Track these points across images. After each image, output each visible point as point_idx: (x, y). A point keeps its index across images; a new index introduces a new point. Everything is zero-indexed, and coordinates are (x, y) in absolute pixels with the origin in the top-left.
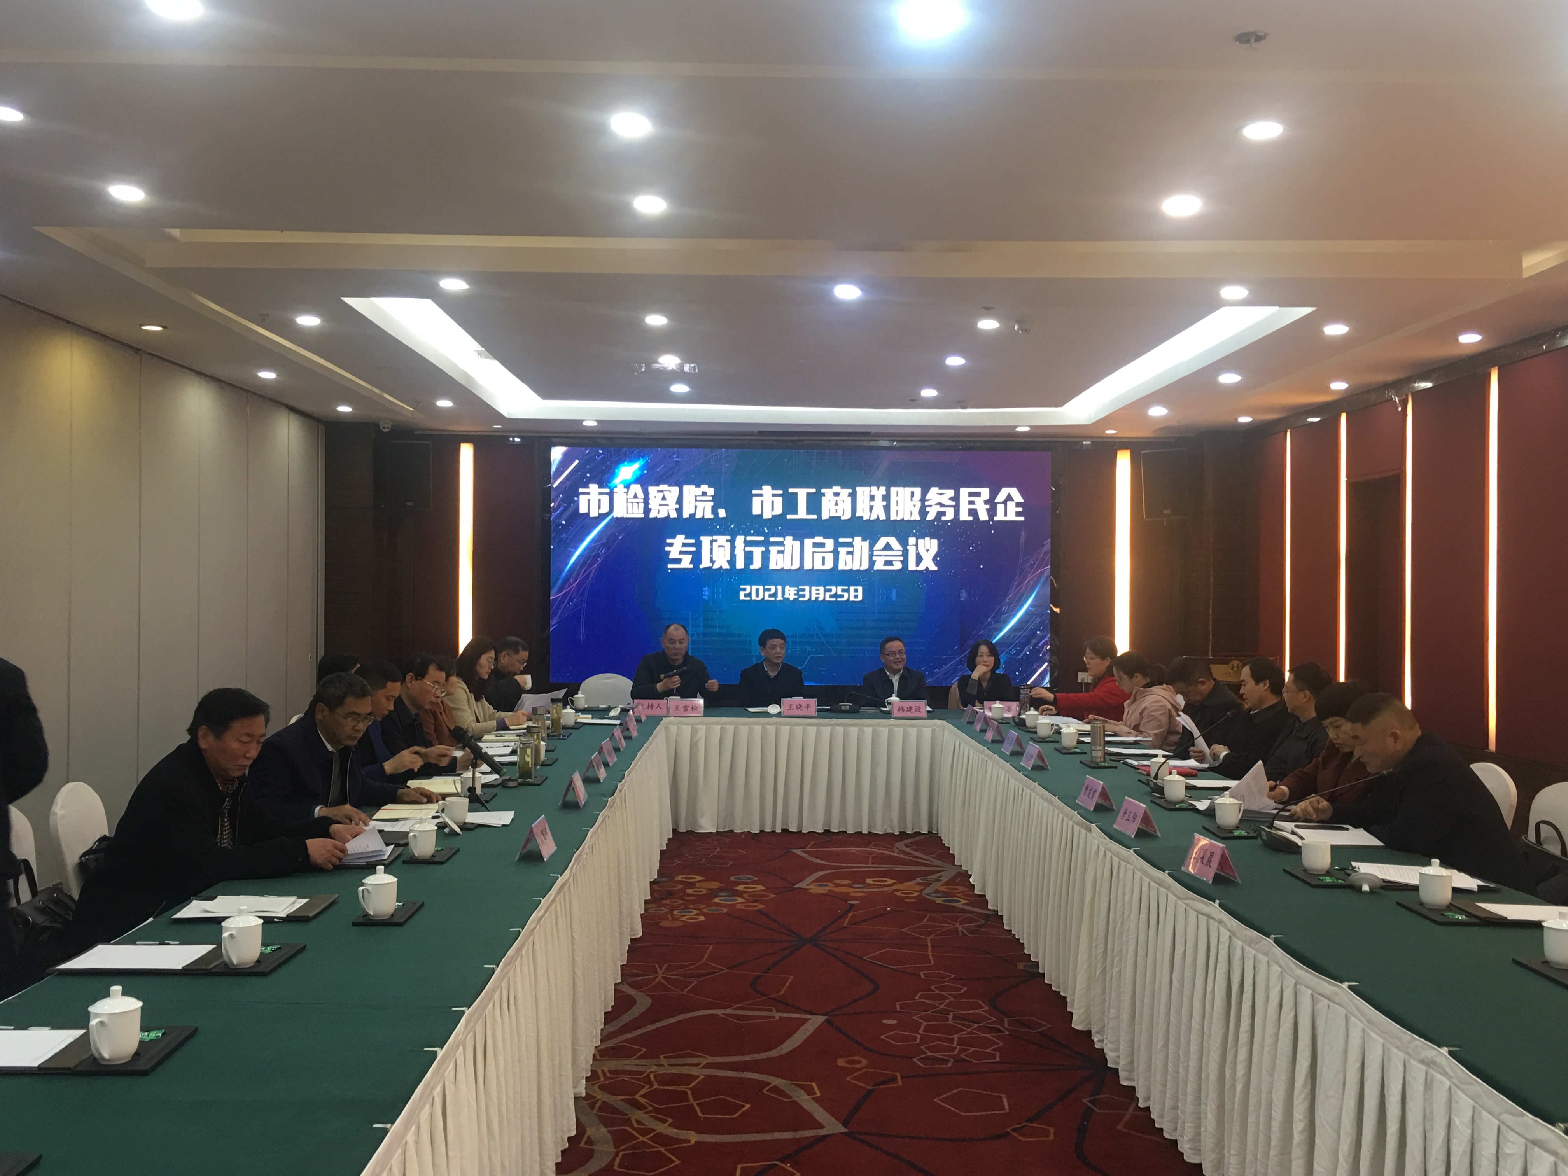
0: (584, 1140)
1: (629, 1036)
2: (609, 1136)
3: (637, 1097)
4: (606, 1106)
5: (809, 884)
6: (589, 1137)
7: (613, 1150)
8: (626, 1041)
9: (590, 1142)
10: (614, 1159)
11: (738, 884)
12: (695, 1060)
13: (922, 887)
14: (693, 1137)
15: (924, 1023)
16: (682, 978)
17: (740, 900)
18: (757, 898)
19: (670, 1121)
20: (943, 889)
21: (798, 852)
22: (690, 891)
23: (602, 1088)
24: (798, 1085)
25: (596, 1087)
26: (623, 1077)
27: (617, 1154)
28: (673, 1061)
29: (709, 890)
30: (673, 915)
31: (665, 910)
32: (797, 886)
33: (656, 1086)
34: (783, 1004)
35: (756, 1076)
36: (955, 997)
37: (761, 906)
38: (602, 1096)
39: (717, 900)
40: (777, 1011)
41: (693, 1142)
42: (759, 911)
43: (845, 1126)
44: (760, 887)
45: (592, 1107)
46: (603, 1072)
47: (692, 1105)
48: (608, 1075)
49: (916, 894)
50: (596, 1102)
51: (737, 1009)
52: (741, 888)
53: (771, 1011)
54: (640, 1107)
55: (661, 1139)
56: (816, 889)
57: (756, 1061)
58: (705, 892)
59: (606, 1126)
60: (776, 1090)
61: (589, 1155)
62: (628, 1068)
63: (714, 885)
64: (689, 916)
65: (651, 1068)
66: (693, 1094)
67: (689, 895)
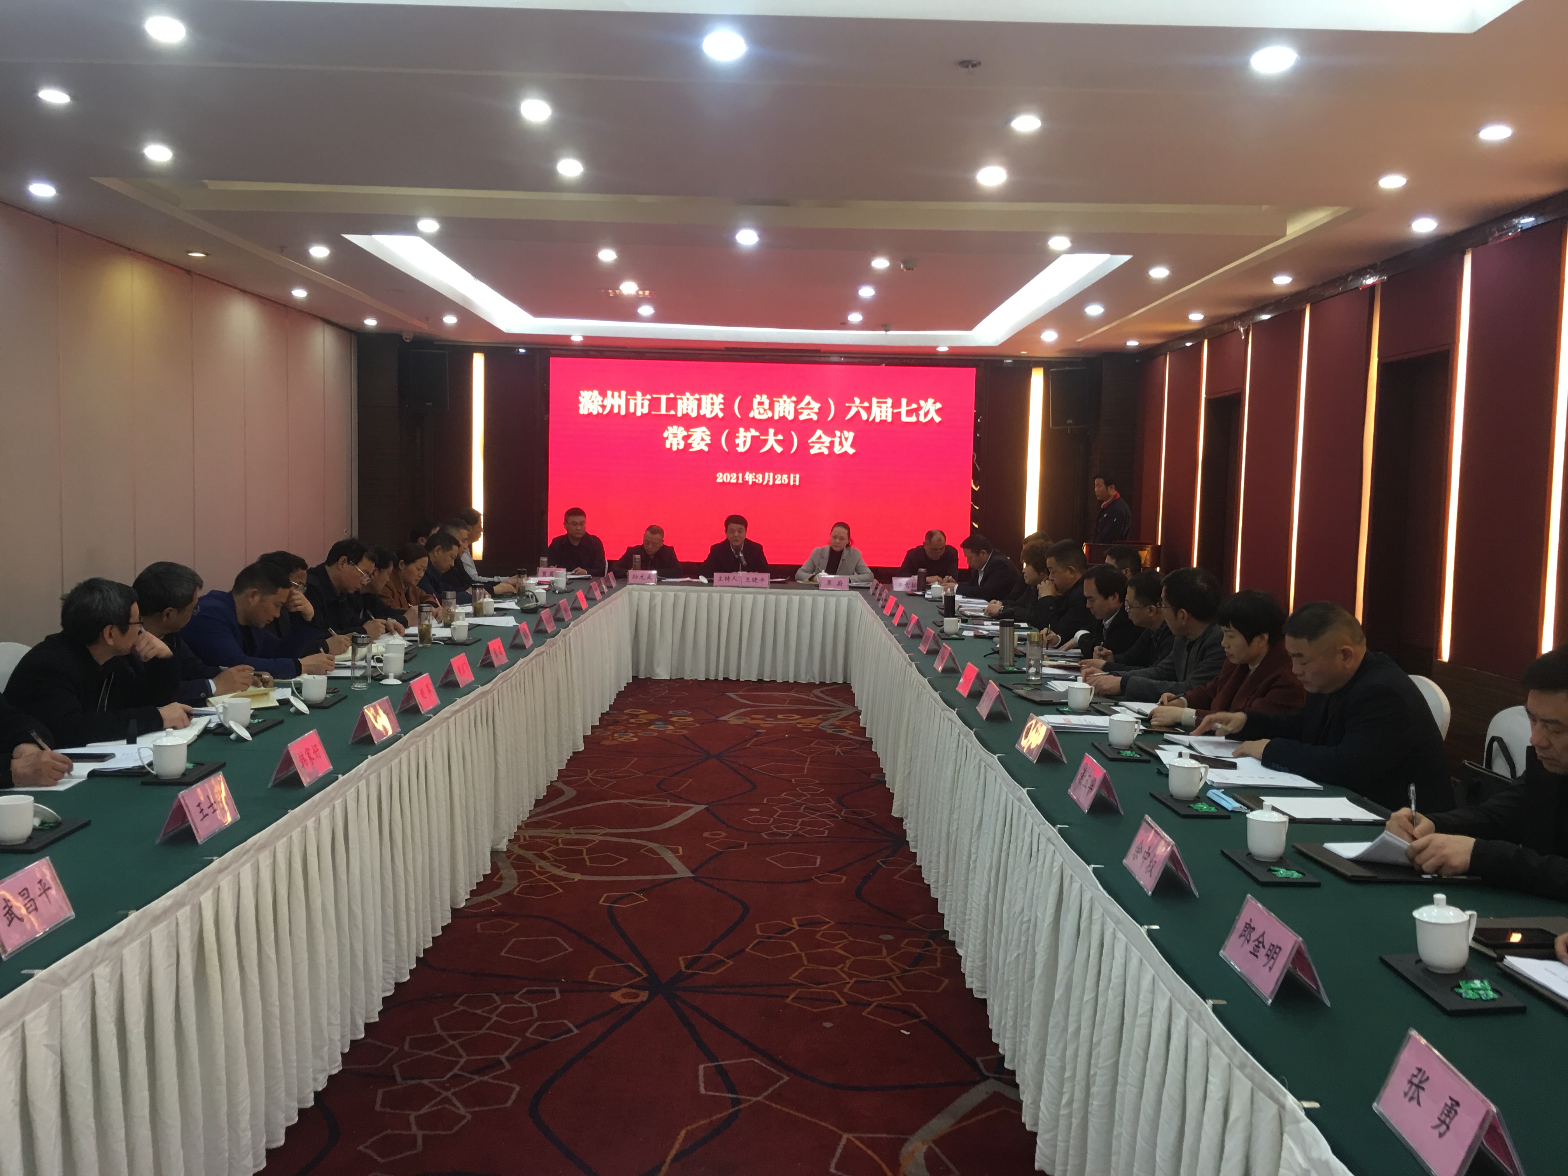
0: (497, 877)
1: (551, 815)
2: (516, 875)
3: (545, 852)
4: (520, 858)
5: (731, 718)
6: (501, 875)
7: (516, 883)
8: (548, 818)
9: (501, 878)
10: (516, 888)
11: (672, 716)
12: (597, 831)
13: (819, 721)
14: (577, 877)
15: (780, 811)
16: (604, 779)
17: (671, 727)
18: (684, 726)
19: (565, 867)
20: (837, 723)
21: (731, 695)
22: (632, 721)
23: (521, 846)
24: (668, 848)
25: (516, 846)
26: (538, 840)
27: (519, 885)
28: (578, 831)
29: (647, 719)
30: (613, 737)
31: (609, 733)
32: (720, 719)
33: (561, 846)
34: (677, 798)
35: (639, 842)
36: (812, 795)
37: (685, 732)
38: (518, 851)
39: (652, 727)
40: (671, 801)
41: (576, 880)
42: (684, 736)
43: (693, 872)
44: (691, 719)
45: (509, 857)
46: (524, 837)
47: (584, 858)
48: (528, 839)
49: (814, 726)
50: (512, 855)
51: (641, 799)
52: (674, 719)
53: (666, 801)
54: (544, 858)
55: (554, 878)
56: (734, 721)
57: (642, 833)
58: (645, 721)
59: (515, 869)
60: (651, 851)
61: (498, 886)
62: (543, 835)
63: (653, 717)
64: (626, 737)
65: (562, 835)
66: (587, 851)
67: (632, 723)
